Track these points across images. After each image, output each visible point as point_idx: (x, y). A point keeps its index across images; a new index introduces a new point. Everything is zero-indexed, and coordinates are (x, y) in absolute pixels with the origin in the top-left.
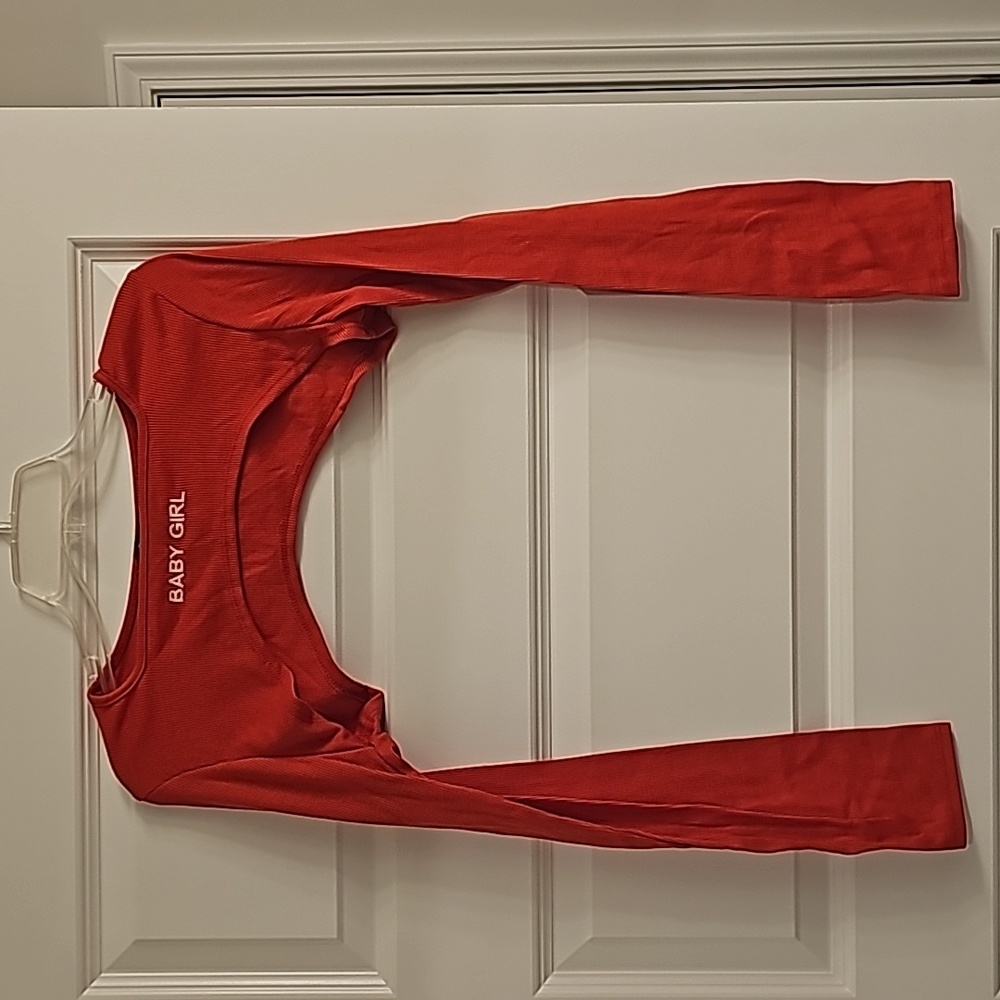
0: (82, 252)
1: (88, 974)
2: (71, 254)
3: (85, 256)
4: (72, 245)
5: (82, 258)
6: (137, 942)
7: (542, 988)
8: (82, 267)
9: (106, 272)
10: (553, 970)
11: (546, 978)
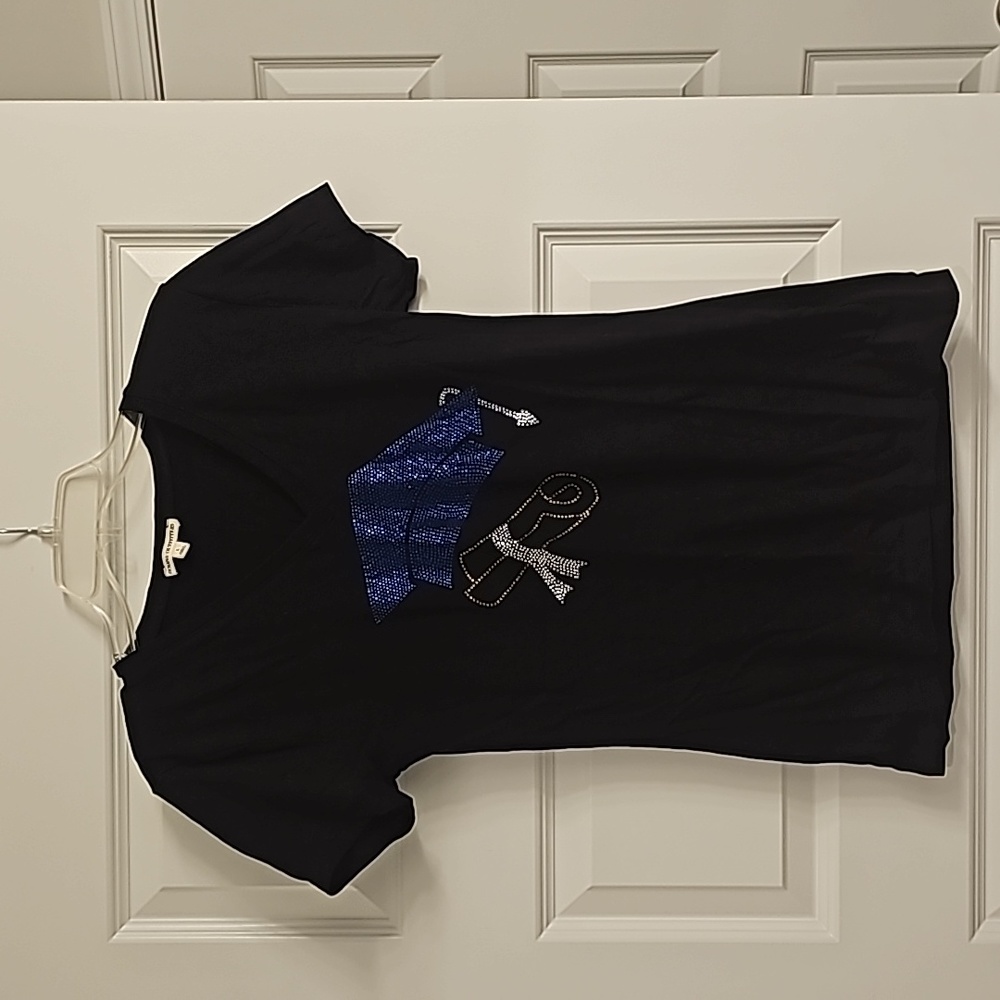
0: (111, 238)
1: (118, 918)
2: (101, 240)
3: (113, 241)
4: (101, 232)
5: (111, 243)
6: (163, 889)
7: (544, 933)
8: (111, 252)
9: (134, 258)
10: (554, 916)
11: (548, 924)
